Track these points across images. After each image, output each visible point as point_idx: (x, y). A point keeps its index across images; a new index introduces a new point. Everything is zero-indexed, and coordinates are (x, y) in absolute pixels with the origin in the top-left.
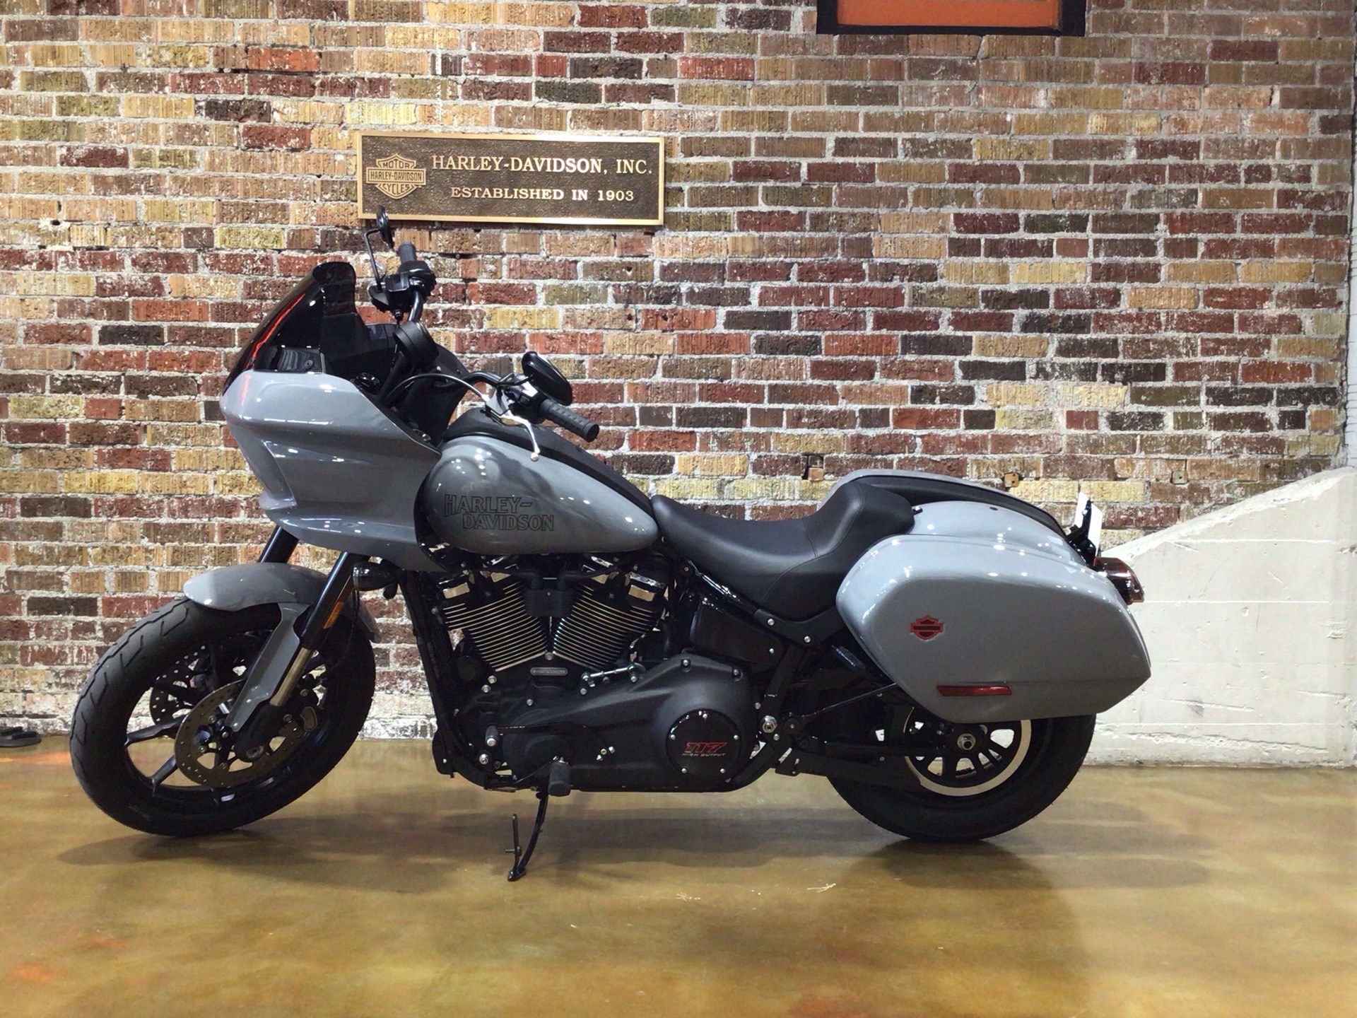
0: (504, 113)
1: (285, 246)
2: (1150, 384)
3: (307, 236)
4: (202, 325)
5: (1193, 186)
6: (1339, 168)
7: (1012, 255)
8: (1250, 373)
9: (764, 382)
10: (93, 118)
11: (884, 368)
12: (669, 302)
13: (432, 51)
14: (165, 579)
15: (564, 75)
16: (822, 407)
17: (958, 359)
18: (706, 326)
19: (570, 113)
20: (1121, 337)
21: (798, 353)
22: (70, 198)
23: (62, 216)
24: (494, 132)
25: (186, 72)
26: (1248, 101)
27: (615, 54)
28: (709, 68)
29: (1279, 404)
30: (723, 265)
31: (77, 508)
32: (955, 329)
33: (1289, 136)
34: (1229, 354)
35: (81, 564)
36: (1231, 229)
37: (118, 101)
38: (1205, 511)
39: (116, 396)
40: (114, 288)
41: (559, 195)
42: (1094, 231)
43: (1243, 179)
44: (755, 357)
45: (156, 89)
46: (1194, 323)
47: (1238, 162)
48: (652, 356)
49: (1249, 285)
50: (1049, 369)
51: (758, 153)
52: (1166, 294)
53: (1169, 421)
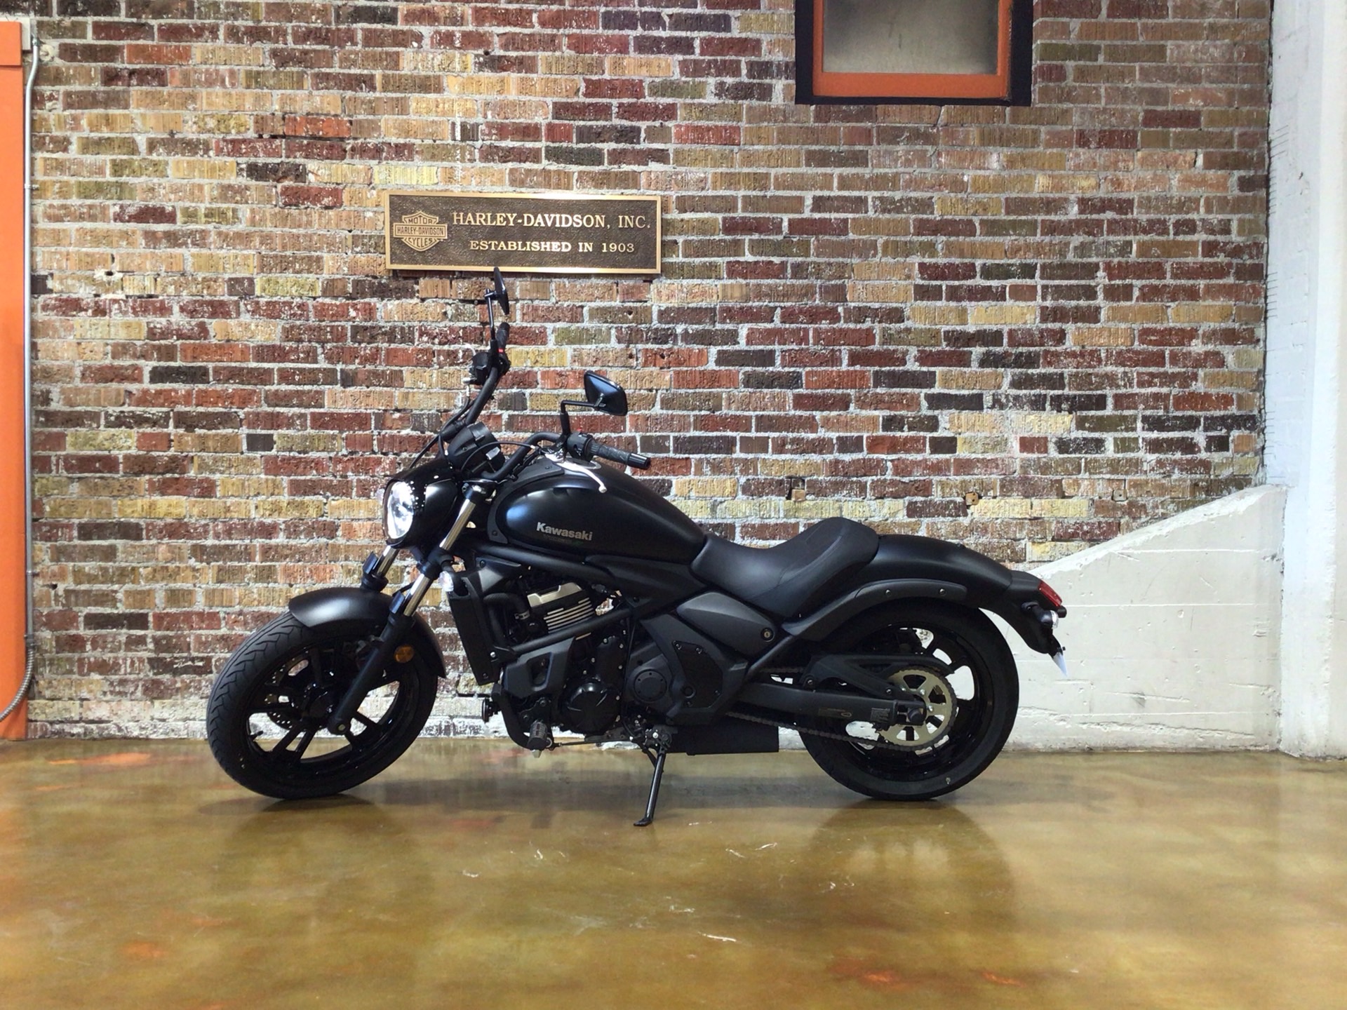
0: (517, 175)
1: (319, 293)
2: (1092, 413)
3: (340, 285)
4: (244, 365)
5: (1128, 238)
6: (1255, 221)
7: (970, 300)
8: (1180, 402)
9: (751, 413)
10: (143, 179)
11: (858, 399)
12: (666, 343)
13: (452, 119)
14: (210, 595)
15: (570, 141)
16: (803, 435)
17: (925, 391)
18: (699, 363)
19: (576, 175)
20: (1066, 371)
21: (781, 387)
22: (123, 251)
23: (115, 267)
24: (509, 192)
25: (229, 137)
26: (1175, 162)
27: (616, 122)
28: (699, 134)
29: (1206, 429)
30: (714, 309)
31: (130, 531)
32: (921, 365)
33: (1211, 195)
34: (1162, 385)
35: (133, 582)
36: (1162, 276)
37: (167, 163)
38: (1141, 526)
39: (165, 430)
40: (162, 333)
41: (566, 247)
42: (1042, 278)
43: (1172, 232)
44: (743, 391)
45: (201, 153)
46: (1130, 359)
47: (1167, 217)
48: (651, 390)
49: (1178, 325)
50: (1004, 400)
51: (744, 210)
52: (1106, 334)
53: (1110, 446)
